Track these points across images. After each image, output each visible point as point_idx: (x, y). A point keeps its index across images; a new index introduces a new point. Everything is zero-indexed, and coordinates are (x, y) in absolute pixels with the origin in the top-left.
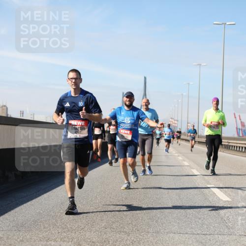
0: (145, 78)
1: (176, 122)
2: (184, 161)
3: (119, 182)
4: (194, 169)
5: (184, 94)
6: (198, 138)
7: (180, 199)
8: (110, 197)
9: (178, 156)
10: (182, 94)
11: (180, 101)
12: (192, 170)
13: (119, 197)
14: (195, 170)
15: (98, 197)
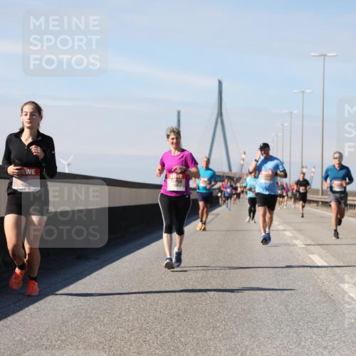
0: (220, 83)
2: (296, 239)
3: (172, 281)
4: (313, 253)
5: (295, 112)
6: (322, 194)
7: (288, 311)
8: (156, 311)
9: (285, 230)
10: (291, 113)
11: (285, 124)
12: (311, 256)
13: (172, 308)
14: (315, 256)
15: (131, 309)
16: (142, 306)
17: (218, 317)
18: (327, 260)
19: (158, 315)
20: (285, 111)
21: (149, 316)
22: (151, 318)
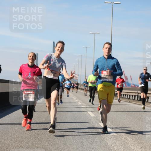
0: (54, 43)
1: (77, 76)
4: (89, 111)
5: (83, 55)
8: (26, 134)
10: (82, 55)
11: (79, 60)
13: (32, 133)
15: (16, 133)
16: (20, 132)
17: (51, 136)
18: (95, 114)
19: (27, 135)
20: (79, 55)
21: (23, 136)
22: (24, 137)
